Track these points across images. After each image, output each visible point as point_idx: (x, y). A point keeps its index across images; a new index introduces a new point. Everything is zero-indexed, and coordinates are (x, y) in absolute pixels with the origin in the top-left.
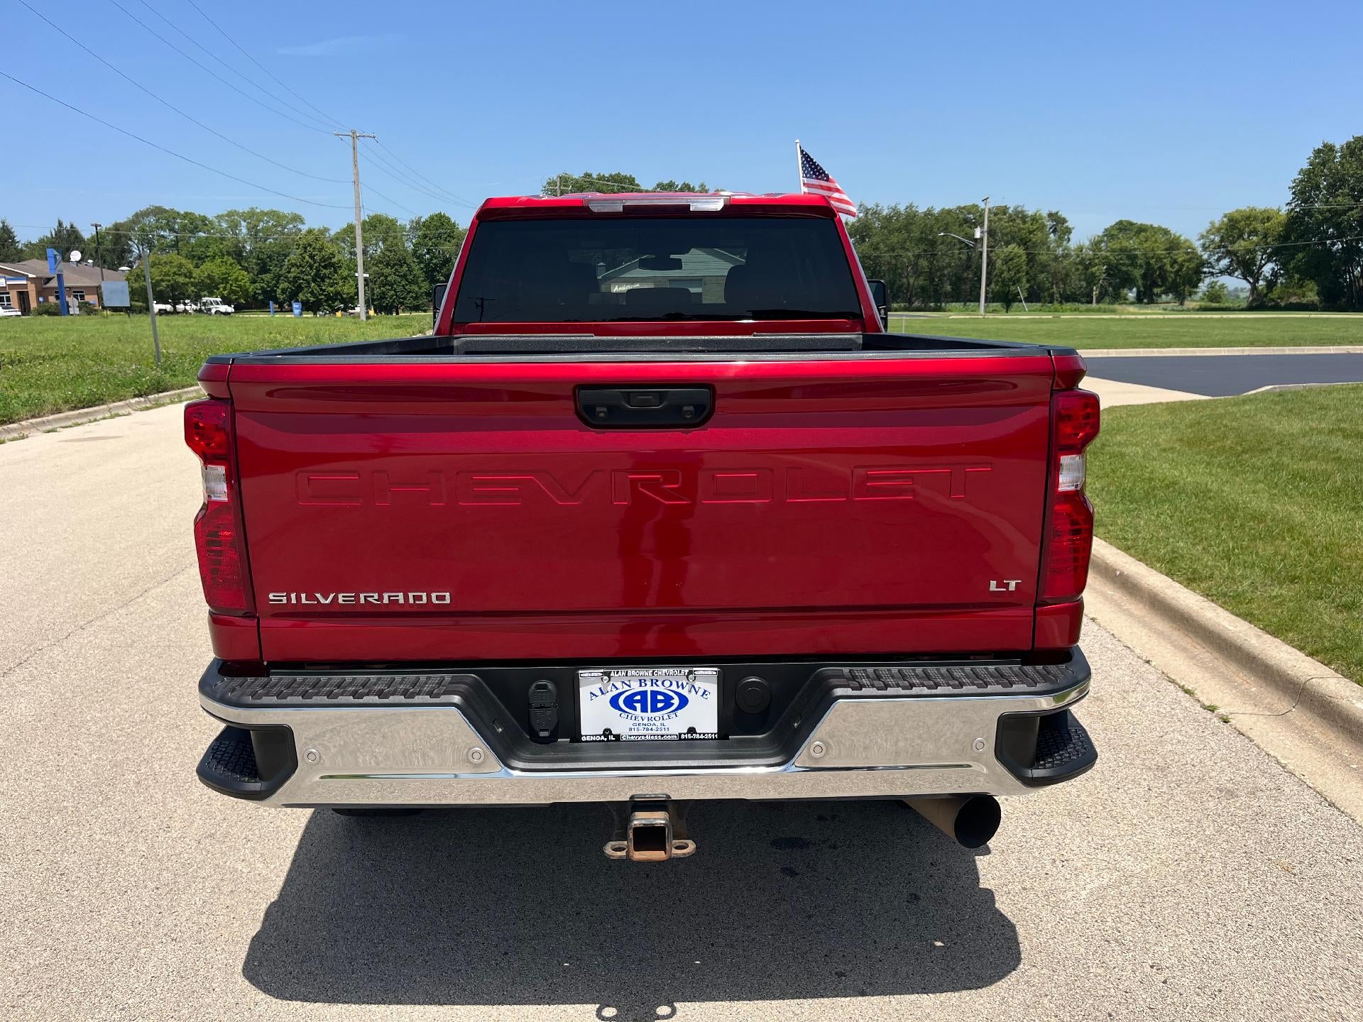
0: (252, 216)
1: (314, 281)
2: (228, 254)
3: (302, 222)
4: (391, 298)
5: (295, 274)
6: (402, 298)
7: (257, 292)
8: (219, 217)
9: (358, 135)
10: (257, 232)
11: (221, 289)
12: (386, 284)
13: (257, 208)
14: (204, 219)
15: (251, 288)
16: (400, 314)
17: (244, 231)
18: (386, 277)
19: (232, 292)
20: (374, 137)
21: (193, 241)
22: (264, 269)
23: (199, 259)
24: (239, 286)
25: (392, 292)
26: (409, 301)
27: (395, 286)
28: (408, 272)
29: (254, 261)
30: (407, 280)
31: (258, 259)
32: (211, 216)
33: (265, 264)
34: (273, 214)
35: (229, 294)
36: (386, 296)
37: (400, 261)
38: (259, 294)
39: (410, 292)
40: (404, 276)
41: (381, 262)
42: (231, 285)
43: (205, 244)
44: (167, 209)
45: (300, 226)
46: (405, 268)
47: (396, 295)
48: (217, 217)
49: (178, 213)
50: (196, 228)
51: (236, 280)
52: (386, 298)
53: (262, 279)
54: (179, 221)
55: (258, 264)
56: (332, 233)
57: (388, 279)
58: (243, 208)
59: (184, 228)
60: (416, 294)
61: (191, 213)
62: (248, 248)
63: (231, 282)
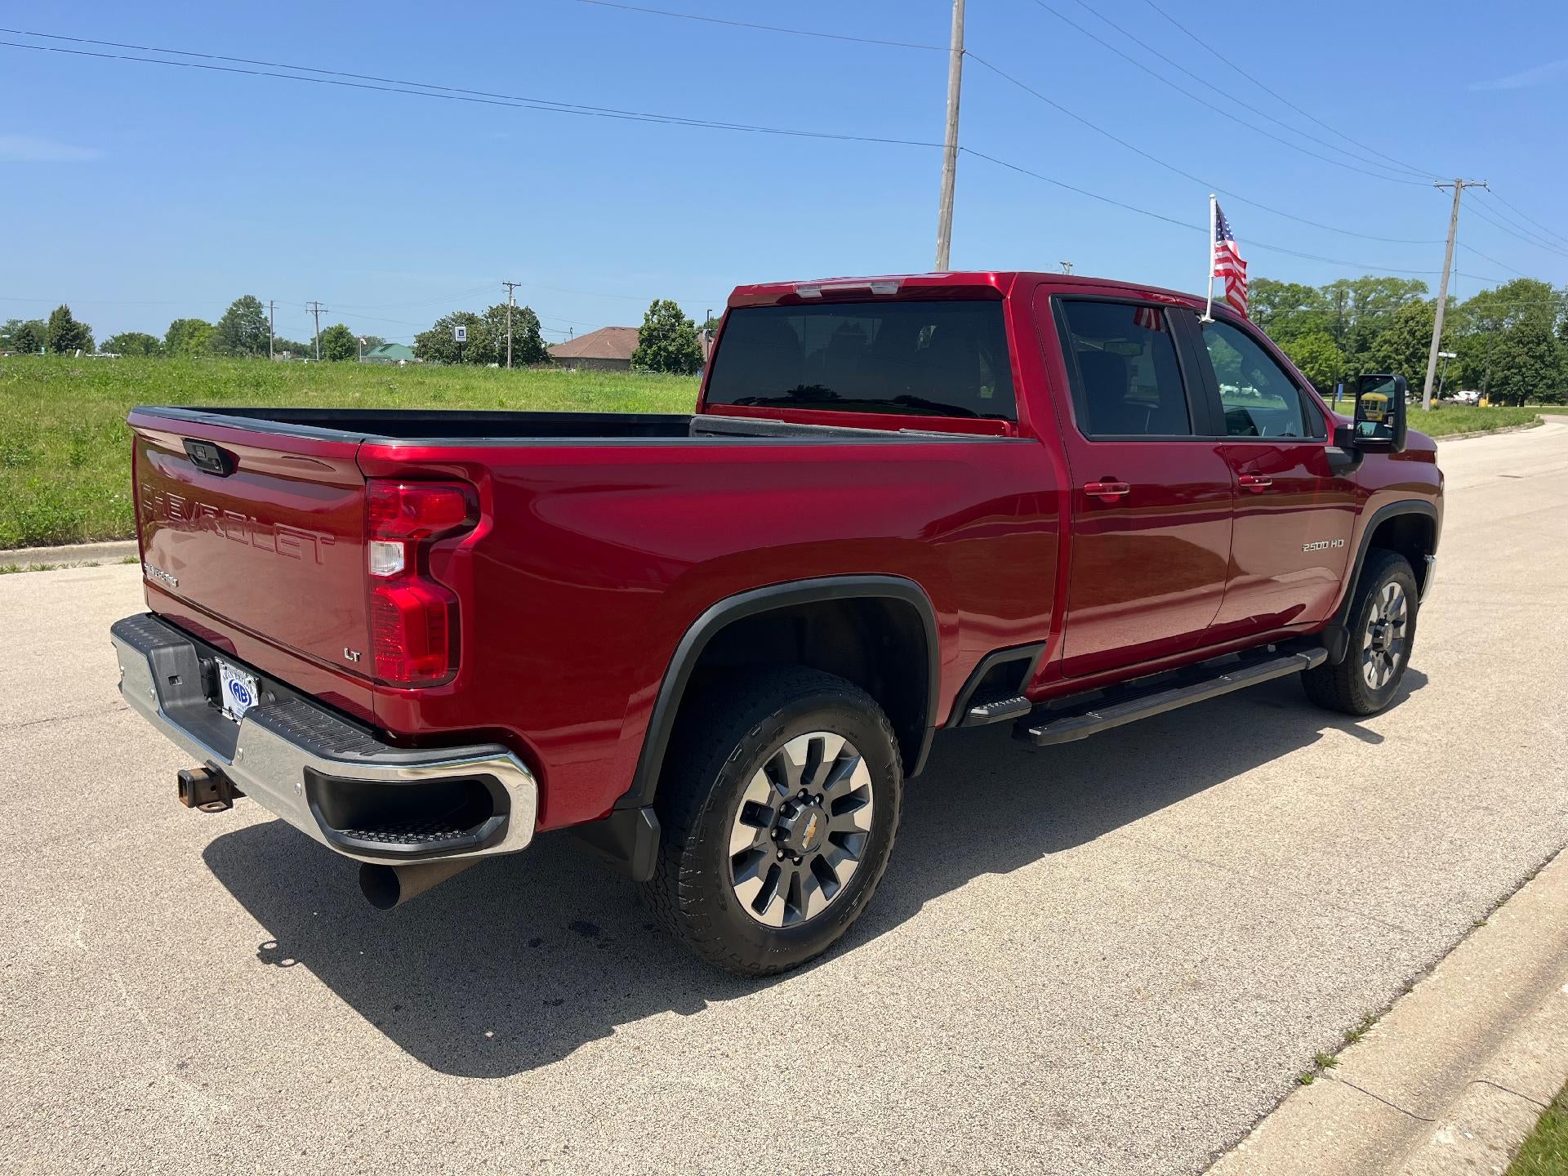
0: (1364, 285)
1: (1408, 361)
2: (1326, 329)
3: (1424, 291)
4: (1515, 385)
5: (1386, 353)
6: (1531, 385)
7: (1349, 373)
8: (1325, 289)
9: (1463, 184)
10: (1365, 304)
11: (1308, 369)
12: (1512, 367)
13: (1371, 277)
14: (1309, 292)
15: (1343, 369)
16: (1526, 406)
17: (1351, 303)
18: (1514, 358)
19: (1320, 372)
20: (1485, 186)
21: (1291, 315)
22: (1363, 347)
23: (1293, 335)
24: (1330, 367)
25: (1519, 378)
26: (1541, 389)
27: (1524, 370)
28: (1547, 353)
29: (1354, 337)
30: (1543, 362)
31: (1359, 335)
32: (1316, 286)
33: (1365, 340)
34: (1392, 283)
35: (1316, 375)
36: (1510, 382)
37: (1538, 338)
38: (1351, 376)
39: (1545, 378)
40: (1541, 357)
41: (1512, 339)
42: (1320, 365)
43: (1303, 319)
44: (1271, 281)
45: (1421, 296)
46: (1544, 347)
47: (1524, 381)
48: (1322, 289)
49: (1282, 286)
50: (1297, 301)
51: (1327, 360)
52: (1510, 384)
53: (1358, 359)
54: (1280, 294)
55: (1357, 341)
56: (1459, 303)
57: (1517, 360)
58: (1355, 276)
59: (1284, 301)
60: (1554, 380)
61: (1296, 285)
62: (1352, 322)
63: (1320, 362)
